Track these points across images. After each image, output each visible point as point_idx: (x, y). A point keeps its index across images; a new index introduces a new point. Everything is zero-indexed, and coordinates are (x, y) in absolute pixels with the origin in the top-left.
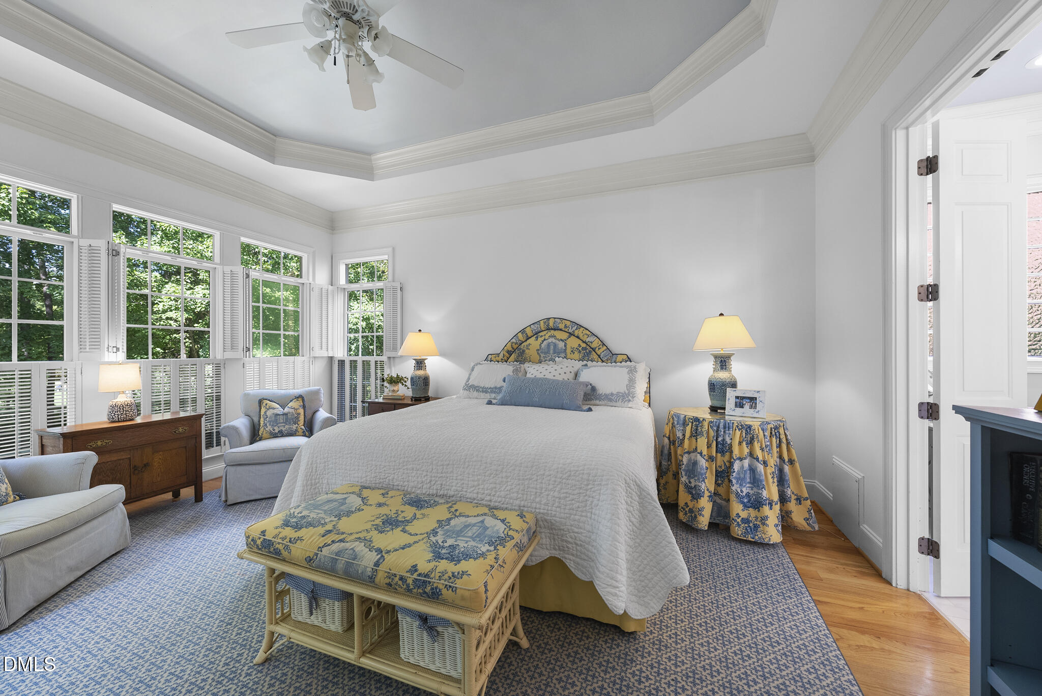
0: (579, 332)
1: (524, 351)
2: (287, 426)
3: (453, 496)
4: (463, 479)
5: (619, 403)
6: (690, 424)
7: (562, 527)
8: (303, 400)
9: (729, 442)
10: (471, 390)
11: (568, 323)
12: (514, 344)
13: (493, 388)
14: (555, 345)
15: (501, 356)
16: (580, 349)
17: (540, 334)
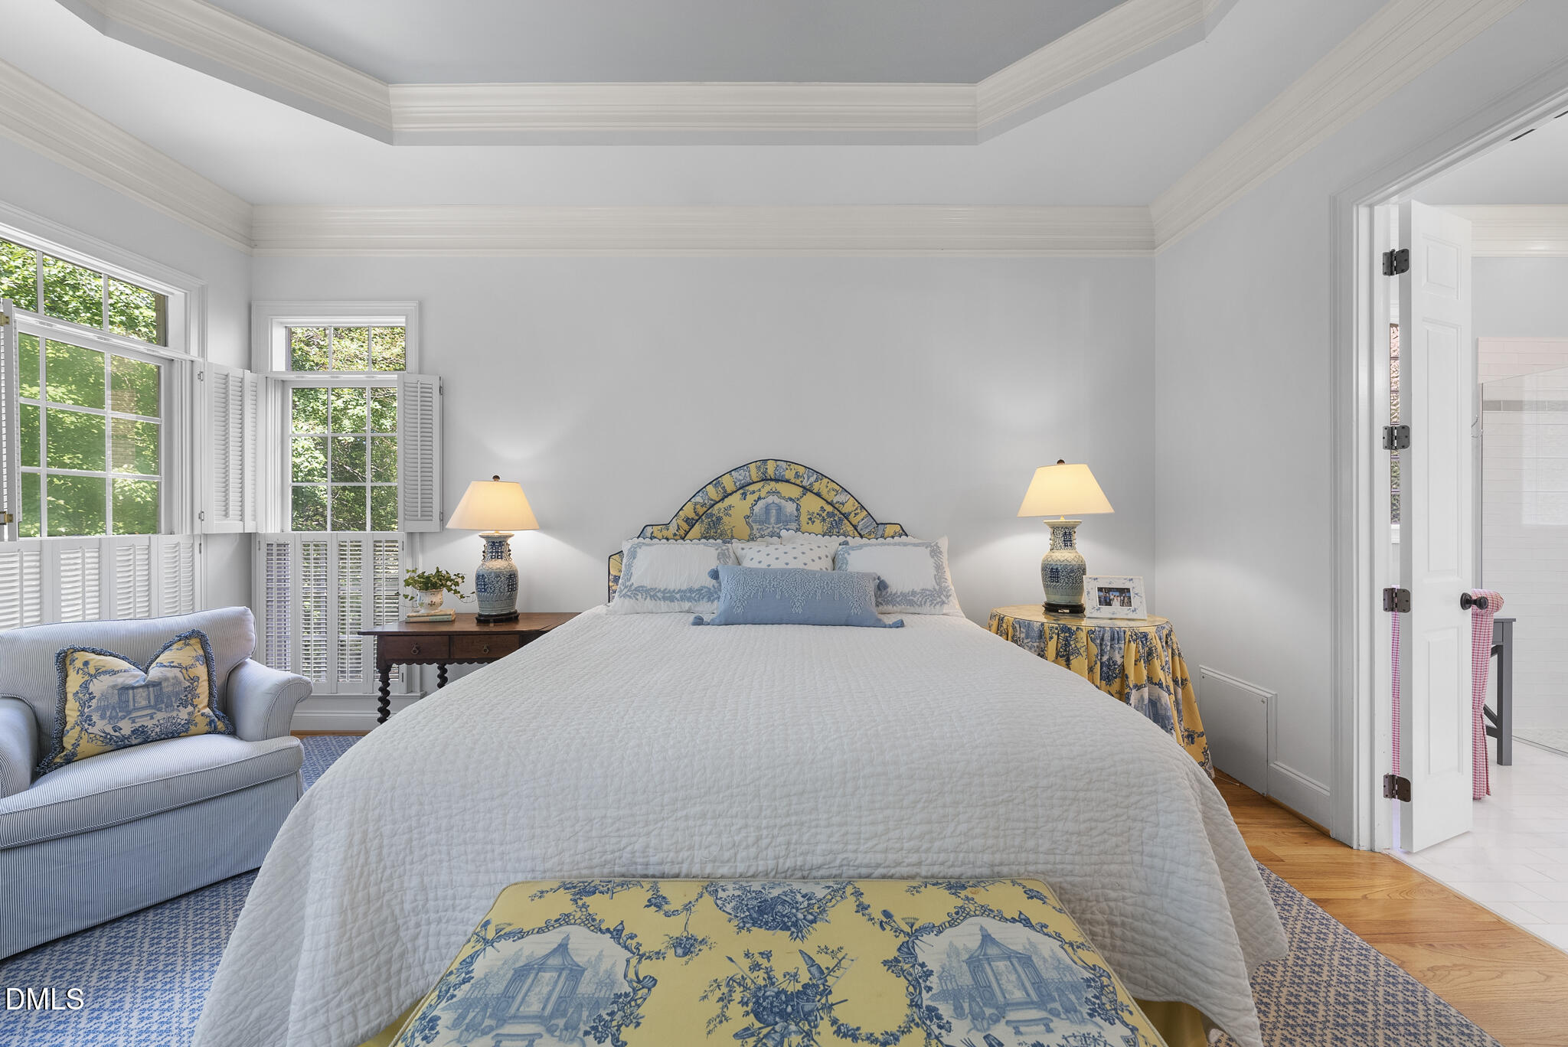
0: (821, 486)
1: (719, 519)
2: (159, 716)
3: (819, 867)
4: (846, 824)
5: (927, 608)
6: (1055, 637)
7: (1085, 895)
8: (204, 643)
9: (1119, 663)
10: (639, 597)
11: (801, 470)
12: (698, 506)
13: (685, 591)
14: (779, 509)
15: (673, 528)
16: (824, 515)
17: (751, 488)
